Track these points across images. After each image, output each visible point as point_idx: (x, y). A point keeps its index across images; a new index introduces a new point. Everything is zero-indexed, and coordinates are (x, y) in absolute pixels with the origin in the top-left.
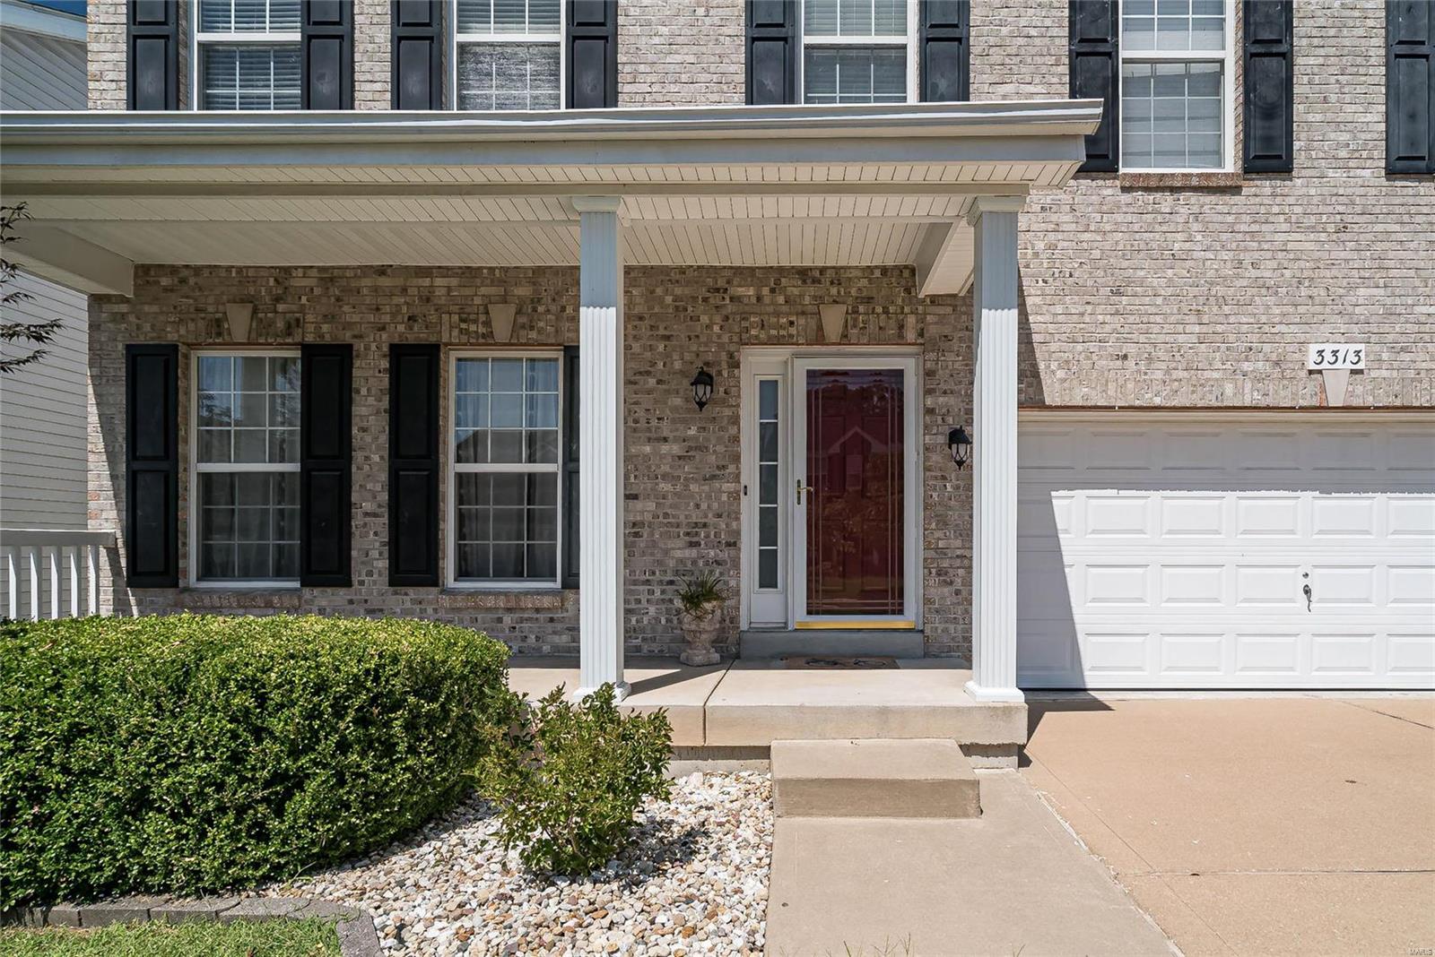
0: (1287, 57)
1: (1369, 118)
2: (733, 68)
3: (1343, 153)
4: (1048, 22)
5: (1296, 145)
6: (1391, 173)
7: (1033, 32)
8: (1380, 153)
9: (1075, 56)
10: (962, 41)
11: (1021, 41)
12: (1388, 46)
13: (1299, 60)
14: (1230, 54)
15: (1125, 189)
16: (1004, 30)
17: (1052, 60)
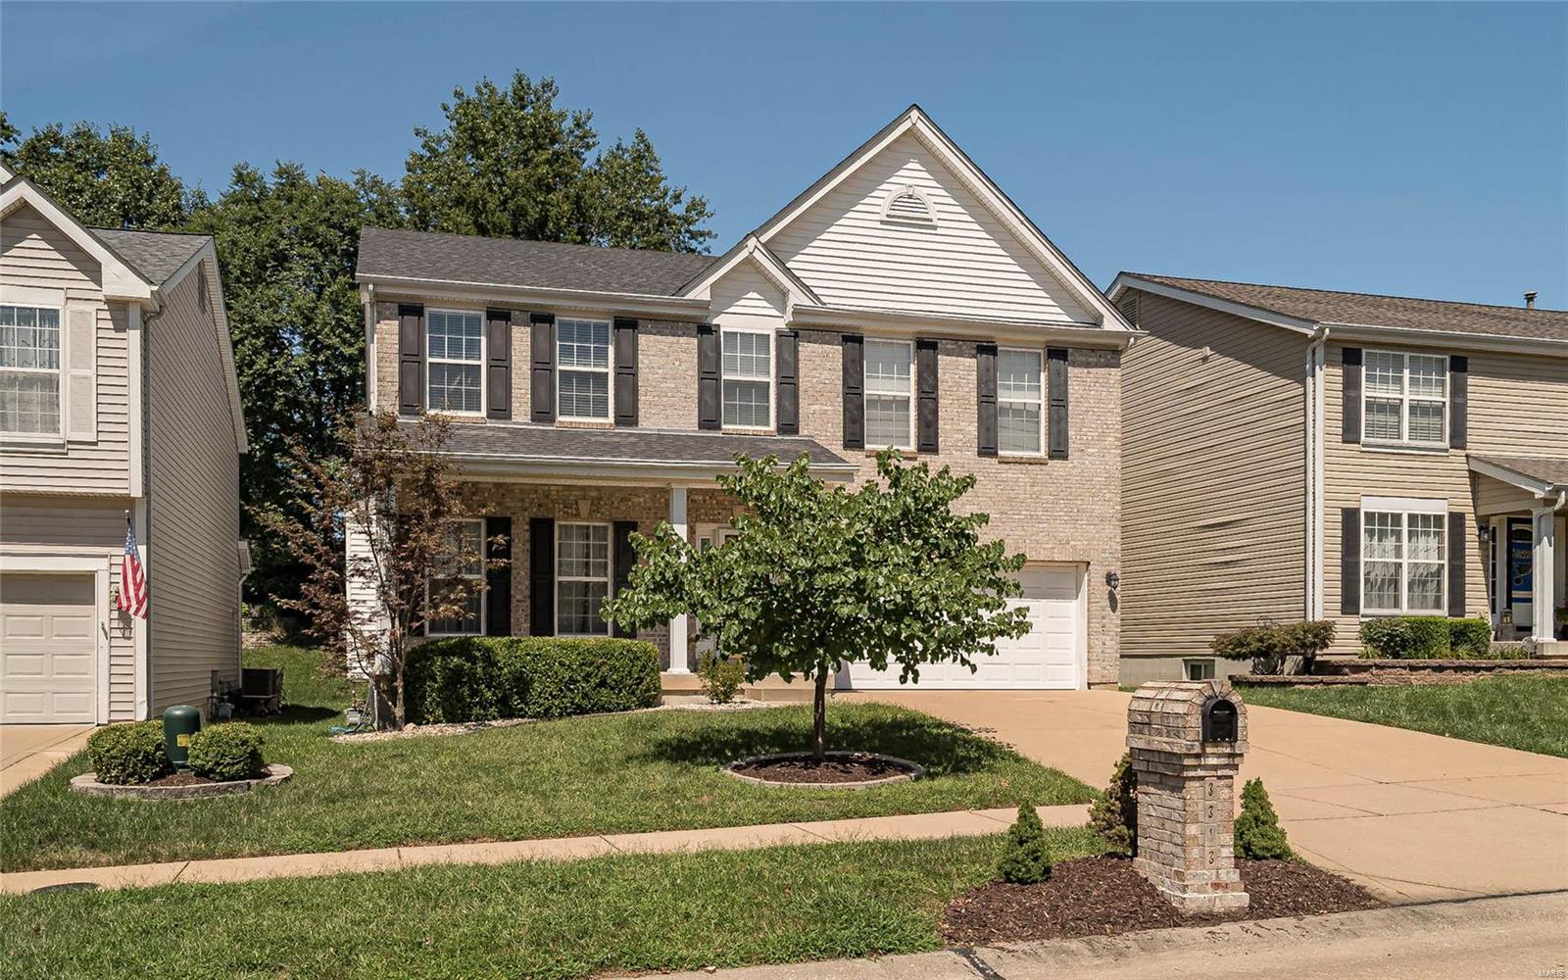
0: (935, 400)
1: (971, 428)
2: (692, 391)
3: (960, 444)
4: (833, 377)
5: (940, 439)
6: (980, 454)
7: (827, 382)
8: (975, 445)
9: (845, 395)
10: (796, 385)
11: (821, 386)
12: (978, 398)
13: (941, 401)
14: (913, 395)
15: (867, 457)
16: (815, 380)
17: (836, 395)
